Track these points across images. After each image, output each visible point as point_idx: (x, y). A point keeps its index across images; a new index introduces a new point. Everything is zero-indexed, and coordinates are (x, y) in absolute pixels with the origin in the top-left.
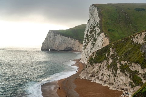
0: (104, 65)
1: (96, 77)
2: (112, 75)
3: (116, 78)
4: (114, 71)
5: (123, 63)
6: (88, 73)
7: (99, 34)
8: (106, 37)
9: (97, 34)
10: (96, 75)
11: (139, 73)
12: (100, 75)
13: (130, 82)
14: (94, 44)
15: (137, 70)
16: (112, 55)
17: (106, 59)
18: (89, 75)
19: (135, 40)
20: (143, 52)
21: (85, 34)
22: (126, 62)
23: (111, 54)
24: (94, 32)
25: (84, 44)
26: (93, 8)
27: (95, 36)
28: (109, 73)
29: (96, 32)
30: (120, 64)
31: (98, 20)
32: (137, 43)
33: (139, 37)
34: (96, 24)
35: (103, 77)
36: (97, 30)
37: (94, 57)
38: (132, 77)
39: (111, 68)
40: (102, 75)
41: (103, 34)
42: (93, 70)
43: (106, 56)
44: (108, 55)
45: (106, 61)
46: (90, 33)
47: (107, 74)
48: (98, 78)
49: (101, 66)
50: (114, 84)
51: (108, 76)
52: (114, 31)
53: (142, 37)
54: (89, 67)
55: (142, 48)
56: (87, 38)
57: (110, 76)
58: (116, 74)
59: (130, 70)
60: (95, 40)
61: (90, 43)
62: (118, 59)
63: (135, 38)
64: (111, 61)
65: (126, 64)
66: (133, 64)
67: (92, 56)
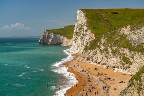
0: (97, 51)
1: (91, 60)
2: (104, 58)
3: (108, 59)
5: (114, 48)
6: (84, 57)
7: (86, 31)
8: (92, 32)
9: (84, 31)
10: (91, 58)
11: (127, 55)
12: (94, 58)
13: (120, 61)
14: (83, 38)
15: (126, 53)
16: (104, 43)
17: (98, 46)
18: (86, 59)
19: (121, 32)
20: (129, 40)
21: (75, 31)
22: (116, 48)
23: (102, 43)
24: (82, 29)
26: (80, 12)
28: (102, 56)
29: (84, 29)
30: (111, 49)
31: (85, 20)
32: (123, 34)
33: (124, 30)
34: (84, 24)
35: (97, 60)
36: (85, 28)
37: (88, 46)
38: (121, 58)
39: (103, 52)
40: (96, 58)
41: (89, 30)
42: (88, 55)
43: (99, 44)
45: (99, 48)
46: (79, 30)
47: (100, 57)
48: (93, 61)
49: (95, 52)
50: (107, 63)
51: (101, 59)
52: (97, 28)
53: (127, 29)
54: (85, 53)
55: (128, 37)
56: (77, 34)
57: (103, 58)
58: (108, 56)
59: (119, 53)
60: (84, 35)
61: (80, 38)
62: (109, 46)
63: (122, 30)
64: (103, 48)
65: (115, 49)
66: (122, 48)
67: (86, 46)
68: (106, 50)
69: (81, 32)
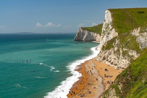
0: (112, 52)
1: (106, 59)
2: (116, 58)
3: (119, 60)
4: (118, 56)
5: (124, 49)
6: (101, 57)
7: (111, 30)
8: (116, 31)
9: (110, 30)
10: (106, 58)
11: (135, 57)
12: (109, 58)
13: (128, 63)
14: (108, 36)
15: (134, 55)
16: (117, 44)
17: (113, 47)
18: (102, 58)
19: (133, 33)
20: (138, 42)
21: (103, 30)
22: (126, 49)
24: (108, 28)
25: (102, 37)
26: (108, 12)
27: (108, 31)
28: (115, 57)
29: (109, 28)
30: (122, 50)
31: (111, 20)
32: (134, 36)
33: (136, 31)
34: (110, 23)
35: (111, 60)
36: (110, 26)
37: (105, 46)
38: (130, 60)
39: (116, 53)
40: (110, 58)
41: (114, 29)
42: (105, 55)
43: (113, 45)
44: (115, 44)
45: (113, 49)
46: (106, 29)
47: (113, 57)
48: (107, 60)
49: (110, 52)
50: (118, 64)
51: (114, 59)
52: (121, 27)
53: (137, 31)
54: (102, 52)
55: (138, 39)
56: (104, 33)
57: (115, 59)
58: (119, 57)
59: (129, 55)
60: (109, 34)
61: (105, 36)
62: (121, 47)
63: (133, 32)
64: (116, 49)
65: (126, 51)
66: (131, 50)
68: (118, 50)
69: (107, 30)
